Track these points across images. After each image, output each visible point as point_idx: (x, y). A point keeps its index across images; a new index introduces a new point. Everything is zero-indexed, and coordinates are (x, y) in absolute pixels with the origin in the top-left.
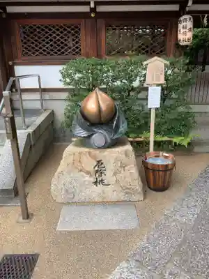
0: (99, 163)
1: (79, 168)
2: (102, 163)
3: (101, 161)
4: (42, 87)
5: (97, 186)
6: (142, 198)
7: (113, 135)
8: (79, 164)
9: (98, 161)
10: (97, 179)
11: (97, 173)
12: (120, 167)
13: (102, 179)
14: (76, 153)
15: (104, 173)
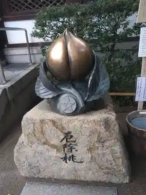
0: (68, 135)
1: (43, 141)
2: (72, 137)
3: (70, 132)
4: (30, 42)
5: (66, 162)
6: (127, 180)
7: (89, 96)
8: (41, 136)
9: (66, 134)
10: (66, 154)
11: (66, 147)
12: (97, 141)
13: (72, 155)
14: (36, 121)
15: (75, 148)
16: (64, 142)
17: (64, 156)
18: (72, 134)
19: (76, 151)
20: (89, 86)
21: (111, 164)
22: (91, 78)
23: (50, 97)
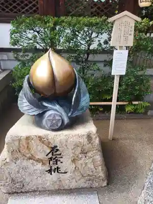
0: (54, 149)
1: (28, 156)
2: (57, 150)
3: (56, 147)
5: (51, 174)
6: (105, 184)
7: (72, 112)
8: (27, 151)
9: (52, 148)
10: (51, 167)
11: (51, 160)
12: (80, 153)
13: (57, 167)
14: (22, 138)
15: (60, 161)
16: (50, 156)
17: (50, 168)
18: (58, 148)
19: (62, 162)
20: (73, 104)
21: (92, 172)
22: (74, 96)
23: (36, 113)
